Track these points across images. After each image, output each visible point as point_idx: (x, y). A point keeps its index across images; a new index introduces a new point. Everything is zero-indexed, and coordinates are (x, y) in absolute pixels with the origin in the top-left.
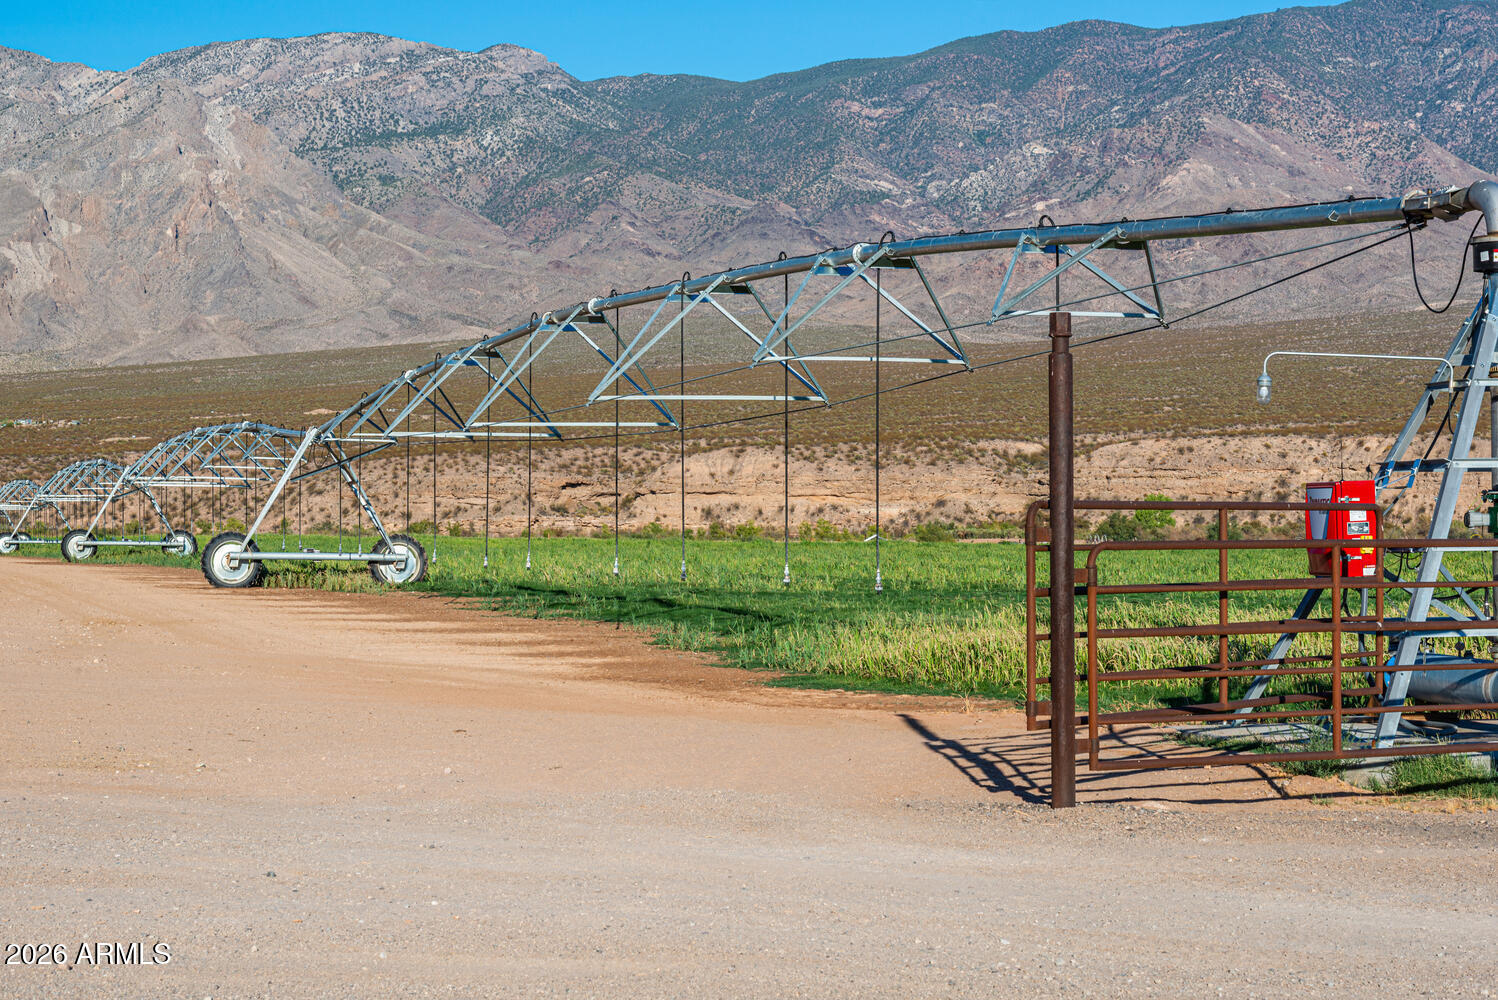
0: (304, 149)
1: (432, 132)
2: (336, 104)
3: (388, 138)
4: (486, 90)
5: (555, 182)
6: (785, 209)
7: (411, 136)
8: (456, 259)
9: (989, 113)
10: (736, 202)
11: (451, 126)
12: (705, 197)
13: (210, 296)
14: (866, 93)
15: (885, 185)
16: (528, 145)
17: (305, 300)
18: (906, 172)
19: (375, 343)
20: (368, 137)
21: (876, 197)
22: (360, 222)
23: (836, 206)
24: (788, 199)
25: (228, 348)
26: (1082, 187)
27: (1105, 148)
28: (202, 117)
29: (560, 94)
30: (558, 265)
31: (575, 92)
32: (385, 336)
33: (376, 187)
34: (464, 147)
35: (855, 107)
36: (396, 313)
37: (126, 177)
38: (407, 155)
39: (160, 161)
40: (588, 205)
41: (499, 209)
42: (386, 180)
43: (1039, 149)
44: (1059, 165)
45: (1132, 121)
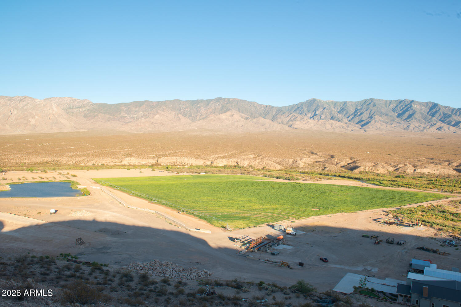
0: (63, 109)
1: (78, 108)
2: (67, 104)
3: (73, 108)
4: (84, 104)
5: (91, 114)
6: (116, 118)
7: (75, 108)
8: (81, 122)
9: (137, 109)
10: (111, 117)
11: (80, 108)
12: (107, 116)
13: (53, 125)
14: (124, 106)
15: (126, 116)
16: (88, 110)
17: (64, 126)
18: (128, 114)
19: (73, 131)
20: (70, 108)
21: (126, 117)
22: (70, 117)
23: (121, 117)
24: (116, 116)
25: (56, 131)
26: (146, 117)
27: (149, 113)
28: (52, 106)
29: (92, 105)
30: (92, 123)
31: (93, 104)
32: (74, 130)
33: (71, 114)
34: (81, 110)
35: (123, 108)
36: (75, 127)
37: (43, 112)
38: (75, 110)
39: (47, 110)
40: (95, 116)
41: (85, 116)
42: (73, 113)
43: (142, 113)
44: (144, 115)
45: (151, 111)
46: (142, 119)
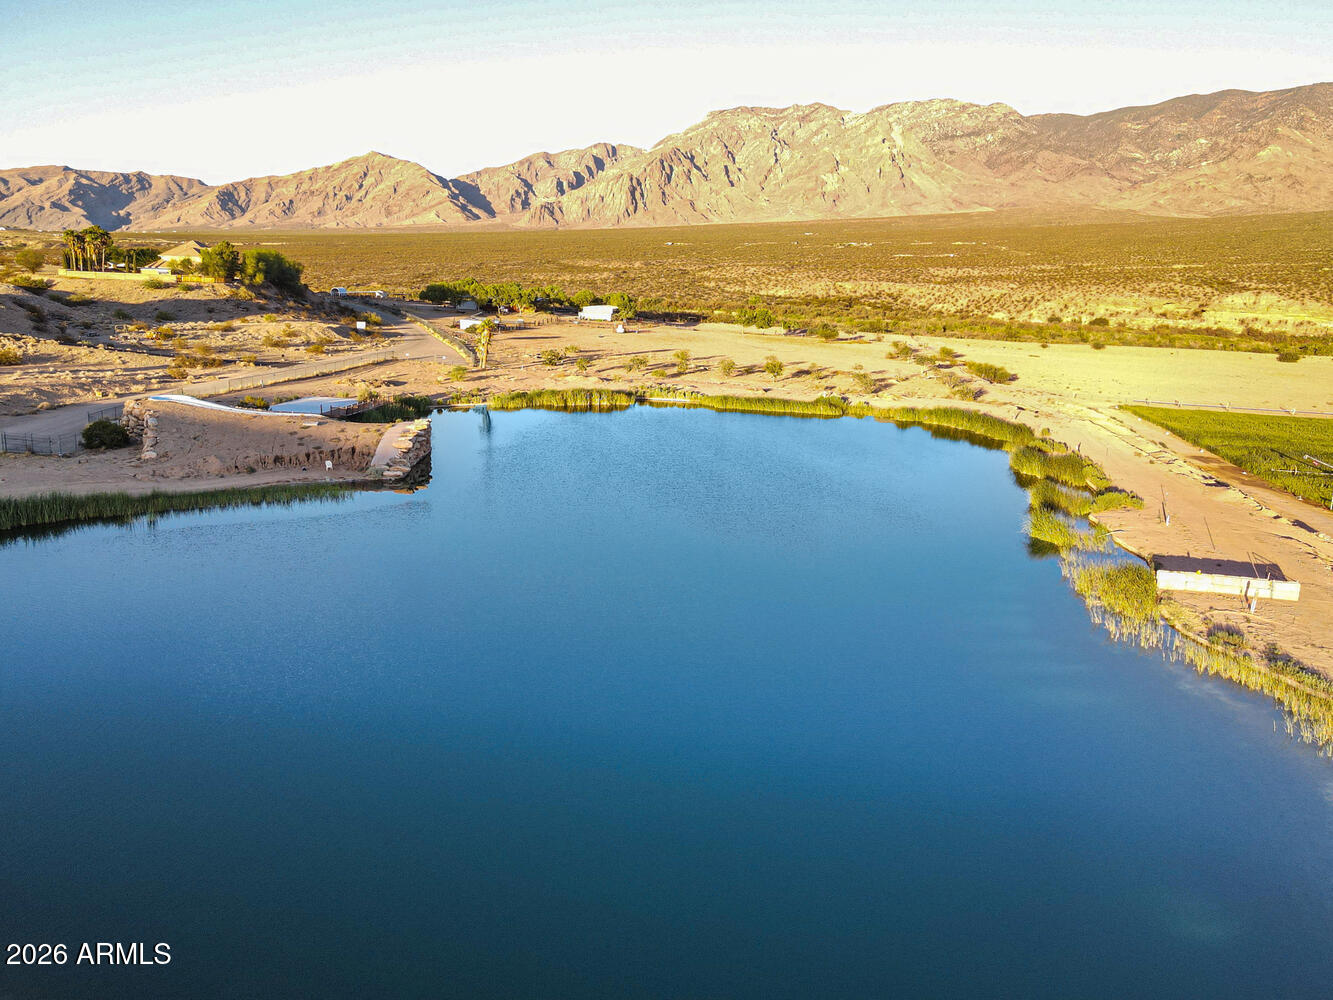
0: (924, 141)
1: (969, 135)
2: (936, 125)
3: (953, 137)
4: (990, 119)
5: (1013, 154)
6: (1099, 164)
7: (961, 136)
8: (975, 182)
9: (1184, 127)
10: (1079, 161)
11: (977, 133)
12: (1068, 160)
13: (890, 194)
14: (1134, 120)
15: (1138, 155)
16: (1004, 140)
17: (922, 196)
18: (1147, 151)
19: (948, 212)
20: (946, 137)
21: (1134, 160)
22: (943, 168)
23: (1118, 163)
24: (1099, 160)
25: (896, 213)
26: (1222, 156)
27: (1234, 141)
28: (891, 129)
29: (1016, 121)
30: (1013, 184)
31: (1022, 120)
32: (951, 210)
33: (948, 155)
34: (980, 141)
35: (1129, 125)
36: (955, 201)
37: (864, 151)
38: (960, 143)
39: (876, 145)
40: (1024, 162)
41: (991, 164)
42: (952, 153)
43: (1203, 141)
44: (1214, 148)
45: (1245, 129)
46: (1204, 164)
